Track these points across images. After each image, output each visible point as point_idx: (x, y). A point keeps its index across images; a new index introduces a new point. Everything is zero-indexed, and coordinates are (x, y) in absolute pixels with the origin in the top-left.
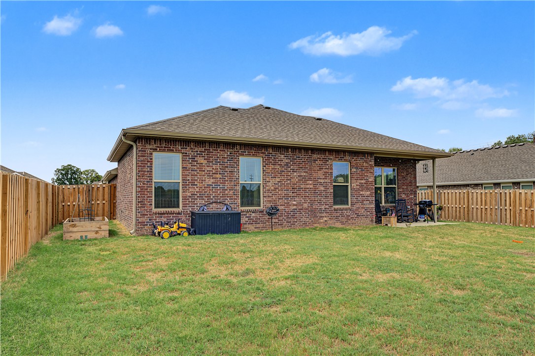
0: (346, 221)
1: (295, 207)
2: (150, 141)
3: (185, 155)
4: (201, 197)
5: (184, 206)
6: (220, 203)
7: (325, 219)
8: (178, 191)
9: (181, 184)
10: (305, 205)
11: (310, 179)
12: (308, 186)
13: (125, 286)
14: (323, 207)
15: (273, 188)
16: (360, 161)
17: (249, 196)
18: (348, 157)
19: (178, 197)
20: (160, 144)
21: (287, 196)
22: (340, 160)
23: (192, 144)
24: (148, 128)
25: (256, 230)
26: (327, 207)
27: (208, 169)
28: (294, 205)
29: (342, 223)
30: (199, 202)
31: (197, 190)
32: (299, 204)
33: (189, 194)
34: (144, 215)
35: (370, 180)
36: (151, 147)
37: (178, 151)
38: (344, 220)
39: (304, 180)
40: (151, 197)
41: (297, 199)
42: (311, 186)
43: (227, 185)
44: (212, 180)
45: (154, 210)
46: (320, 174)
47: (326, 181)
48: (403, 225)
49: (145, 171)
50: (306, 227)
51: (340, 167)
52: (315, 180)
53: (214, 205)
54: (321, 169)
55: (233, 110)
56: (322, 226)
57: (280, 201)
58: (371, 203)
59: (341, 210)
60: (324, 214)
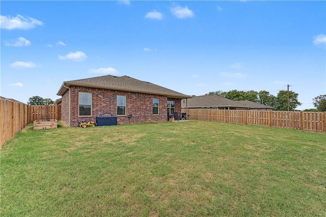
0: (157, 120)
1: (138, 115)
2: (77, 87)
3: (93, 94)
4: (100, 111)
5: (93, 114)
6: (109, 113)
7: (150, 119)
8: (90, 108)
9: (91, 106)
10: (143, 114)
11: (144, 105)
12: (144, 107)
13: (65, 149)
14: (149, 115)
15: (130, 108)
16: (162, 98)
17: (120, 111)
18: (158, 97)
19: (90, 111)
20: (82, 89)
21: (136, 111)
22: (155, 98)
23: (97, 89)
24: (76, 82)
25: (123, 124)
26: (150, 115)
27: (104, 100)
28: (138, 114)
29: (156, 121)
30: (99, 113)
31: (99, 108)
32: (140, 114)
33: (95, 110)
34: (74, 118)
35: (166, 105)
36: (78, 90)
37: (90, 92)
38: (157, 119)
39: (142, 105)
40: (78, 111)
41: (139, 112)
42: (145, 107)
43: (112, 106)
44: (105, 104)
45: (79, 116)
46: (148, 103)
47: (150, 105)
48: (176, 121)
49: (75, 100)
50: (143, 122)
51: (155, 101)
52: (146, 105)
53: (106, 114)
54: (148, 101)
55: (114, 77)
56: (148, 122)
57: (133, 113)
58: (166, 113)
59: (156, 116)
60: (149, 118)
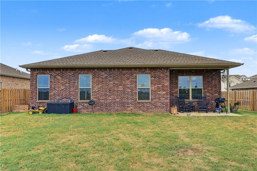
1: (110, 101)
2: (35, 70)
3: (51, 75)
6: (68, 98)
7: (131, 108)
10: (118, 100)
11: (121, 85)
12: (119, 89)
14: (130, 101)
15: (97, 90)
16: (158, 73)
18: (148, 71)
20: (40, 71)
21: (106, 95)
22: (143, 73)
23: (55, 70)
27: (62, 81)
28: (110, 100)
29: (144, 111)
32: (114, 99)
33: (53, 94)
35: (166, 84)
36: (36, 73)
37: (48, 74)
38: (145, 109)
39: (117, 86)
41: (112, 96)
42: (122, 89)
43: (72, 89)
44: (64, 87)
46: (128, 82)
47: (132, 86)
49: (33, 84)
50: (118, 113)
52: (124, 85)
54: (128, 79)
56: (129, 112)
57: (102, 97)
58: (166, 99)
59: (144, 103)
60: (130, 105)
